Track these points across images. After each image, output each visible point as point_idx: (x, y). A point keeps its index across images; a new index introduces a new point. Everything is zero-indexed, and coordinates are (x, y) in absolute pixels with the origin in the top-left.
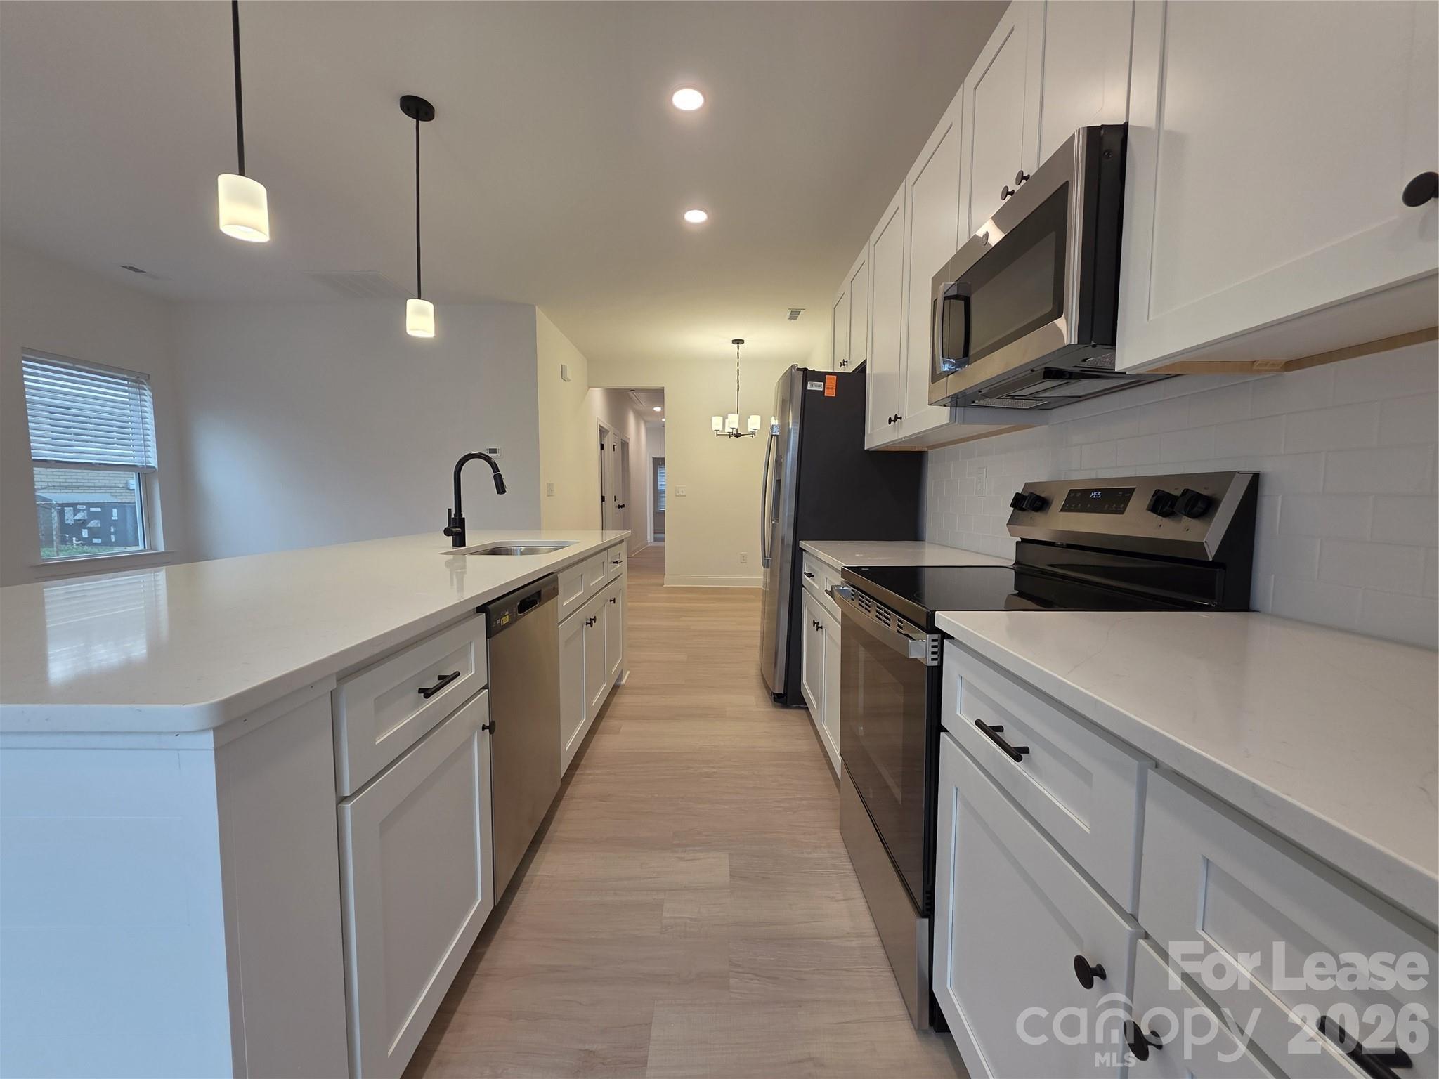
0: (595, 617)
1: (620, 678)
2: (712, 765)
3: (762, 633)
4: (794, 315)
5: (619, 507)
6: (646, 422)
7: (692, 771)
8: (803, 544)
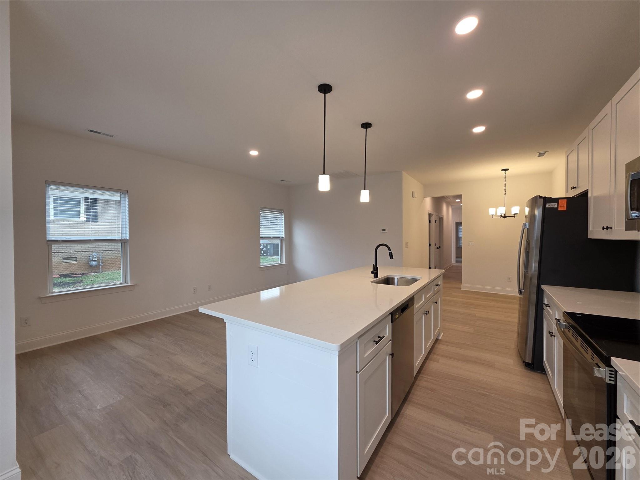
0: (428, 311)
1: (439, 336)
2: (485, 390)
3: (519, 324)
4: (541, 155)
5: (438, 248)
6: (452, 206)
7: (475, 390)
8: (544, 287)
